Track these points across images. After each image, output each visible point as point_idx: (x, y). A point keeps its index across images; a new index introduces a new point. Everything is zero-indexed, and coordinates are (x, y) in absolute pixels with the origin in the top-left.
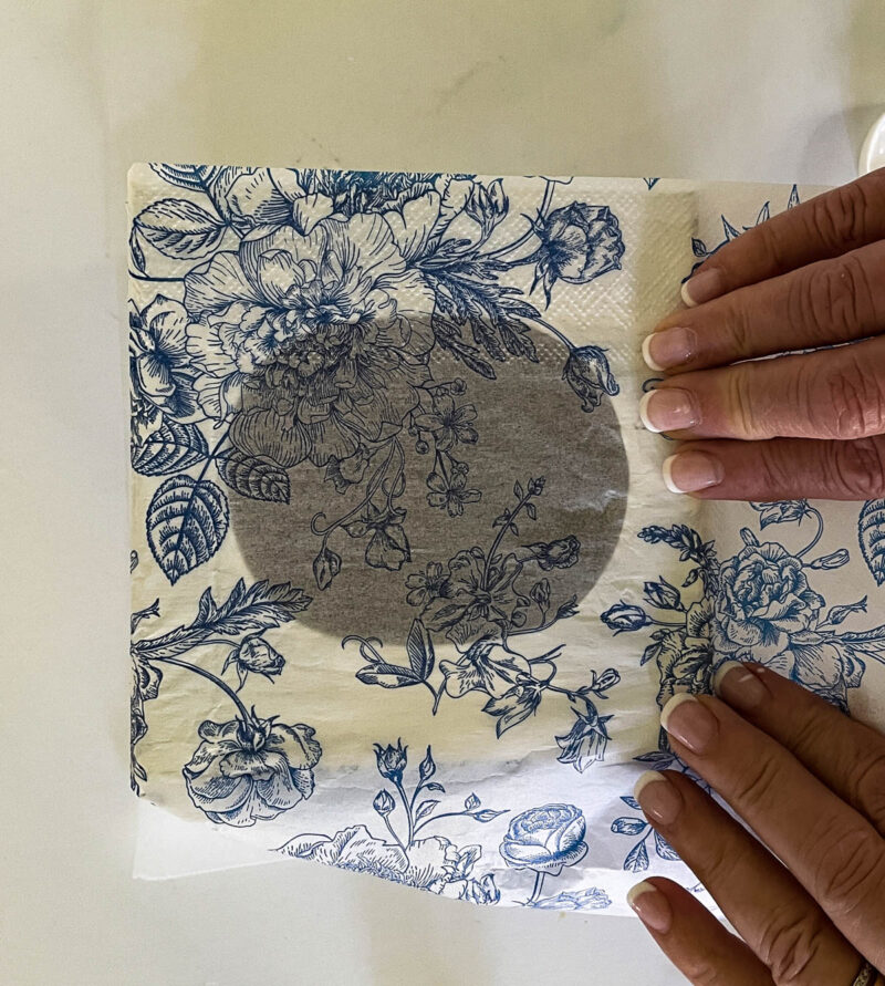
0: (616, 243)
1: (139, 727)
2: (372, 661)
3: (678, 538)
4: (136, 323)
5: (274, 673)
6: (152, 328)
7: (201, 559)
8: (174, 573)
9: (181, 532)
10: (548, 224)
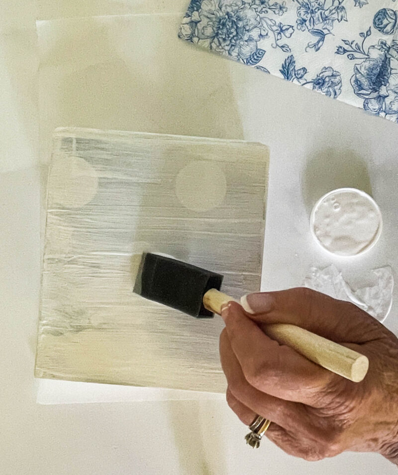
5: (306, 71)
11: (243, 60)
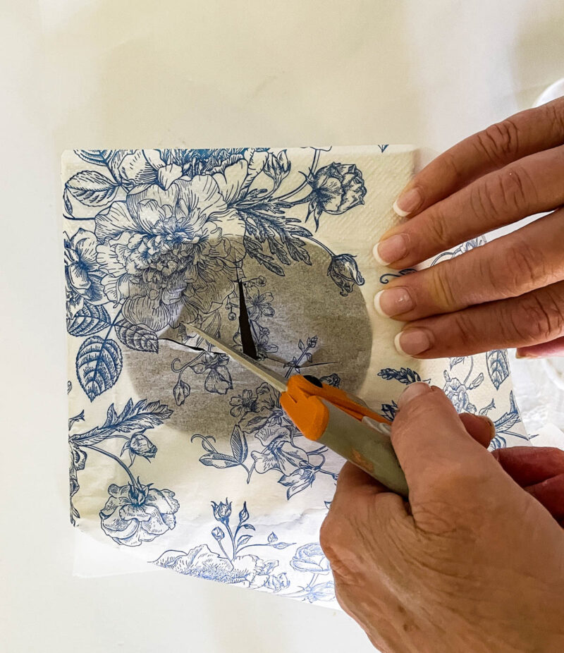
0: (360, 188)
1: (74, 487)
2: (209, 451)
3: (405, 377)
4: (67, 246)
5: (151, 457)
6: (77, 248)
7: (108, 387)
8: (92, 394)
9: (96, 370)
10: (316, 177)
11: (120, 311)
